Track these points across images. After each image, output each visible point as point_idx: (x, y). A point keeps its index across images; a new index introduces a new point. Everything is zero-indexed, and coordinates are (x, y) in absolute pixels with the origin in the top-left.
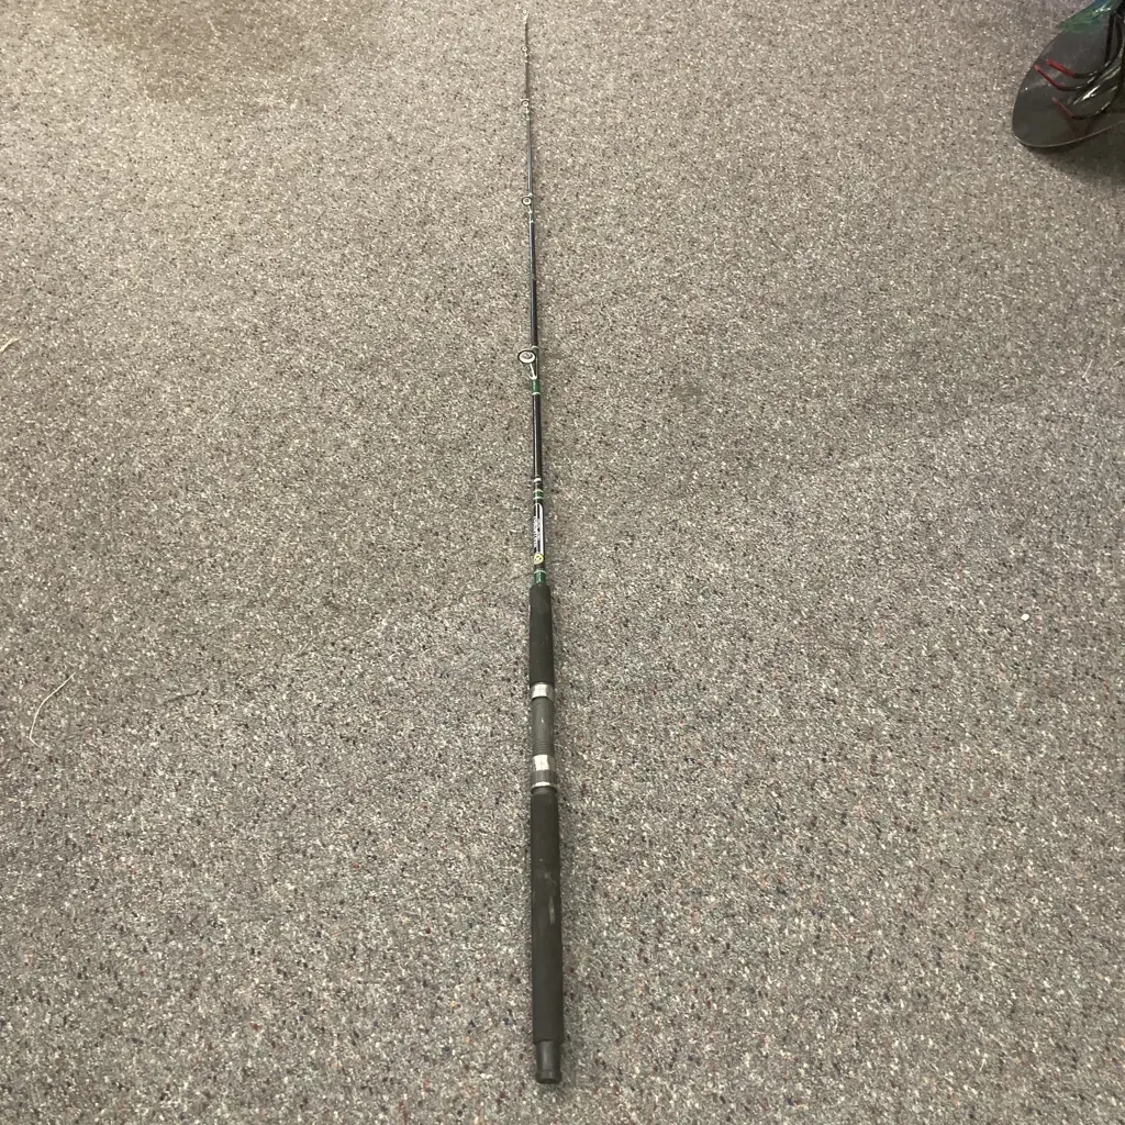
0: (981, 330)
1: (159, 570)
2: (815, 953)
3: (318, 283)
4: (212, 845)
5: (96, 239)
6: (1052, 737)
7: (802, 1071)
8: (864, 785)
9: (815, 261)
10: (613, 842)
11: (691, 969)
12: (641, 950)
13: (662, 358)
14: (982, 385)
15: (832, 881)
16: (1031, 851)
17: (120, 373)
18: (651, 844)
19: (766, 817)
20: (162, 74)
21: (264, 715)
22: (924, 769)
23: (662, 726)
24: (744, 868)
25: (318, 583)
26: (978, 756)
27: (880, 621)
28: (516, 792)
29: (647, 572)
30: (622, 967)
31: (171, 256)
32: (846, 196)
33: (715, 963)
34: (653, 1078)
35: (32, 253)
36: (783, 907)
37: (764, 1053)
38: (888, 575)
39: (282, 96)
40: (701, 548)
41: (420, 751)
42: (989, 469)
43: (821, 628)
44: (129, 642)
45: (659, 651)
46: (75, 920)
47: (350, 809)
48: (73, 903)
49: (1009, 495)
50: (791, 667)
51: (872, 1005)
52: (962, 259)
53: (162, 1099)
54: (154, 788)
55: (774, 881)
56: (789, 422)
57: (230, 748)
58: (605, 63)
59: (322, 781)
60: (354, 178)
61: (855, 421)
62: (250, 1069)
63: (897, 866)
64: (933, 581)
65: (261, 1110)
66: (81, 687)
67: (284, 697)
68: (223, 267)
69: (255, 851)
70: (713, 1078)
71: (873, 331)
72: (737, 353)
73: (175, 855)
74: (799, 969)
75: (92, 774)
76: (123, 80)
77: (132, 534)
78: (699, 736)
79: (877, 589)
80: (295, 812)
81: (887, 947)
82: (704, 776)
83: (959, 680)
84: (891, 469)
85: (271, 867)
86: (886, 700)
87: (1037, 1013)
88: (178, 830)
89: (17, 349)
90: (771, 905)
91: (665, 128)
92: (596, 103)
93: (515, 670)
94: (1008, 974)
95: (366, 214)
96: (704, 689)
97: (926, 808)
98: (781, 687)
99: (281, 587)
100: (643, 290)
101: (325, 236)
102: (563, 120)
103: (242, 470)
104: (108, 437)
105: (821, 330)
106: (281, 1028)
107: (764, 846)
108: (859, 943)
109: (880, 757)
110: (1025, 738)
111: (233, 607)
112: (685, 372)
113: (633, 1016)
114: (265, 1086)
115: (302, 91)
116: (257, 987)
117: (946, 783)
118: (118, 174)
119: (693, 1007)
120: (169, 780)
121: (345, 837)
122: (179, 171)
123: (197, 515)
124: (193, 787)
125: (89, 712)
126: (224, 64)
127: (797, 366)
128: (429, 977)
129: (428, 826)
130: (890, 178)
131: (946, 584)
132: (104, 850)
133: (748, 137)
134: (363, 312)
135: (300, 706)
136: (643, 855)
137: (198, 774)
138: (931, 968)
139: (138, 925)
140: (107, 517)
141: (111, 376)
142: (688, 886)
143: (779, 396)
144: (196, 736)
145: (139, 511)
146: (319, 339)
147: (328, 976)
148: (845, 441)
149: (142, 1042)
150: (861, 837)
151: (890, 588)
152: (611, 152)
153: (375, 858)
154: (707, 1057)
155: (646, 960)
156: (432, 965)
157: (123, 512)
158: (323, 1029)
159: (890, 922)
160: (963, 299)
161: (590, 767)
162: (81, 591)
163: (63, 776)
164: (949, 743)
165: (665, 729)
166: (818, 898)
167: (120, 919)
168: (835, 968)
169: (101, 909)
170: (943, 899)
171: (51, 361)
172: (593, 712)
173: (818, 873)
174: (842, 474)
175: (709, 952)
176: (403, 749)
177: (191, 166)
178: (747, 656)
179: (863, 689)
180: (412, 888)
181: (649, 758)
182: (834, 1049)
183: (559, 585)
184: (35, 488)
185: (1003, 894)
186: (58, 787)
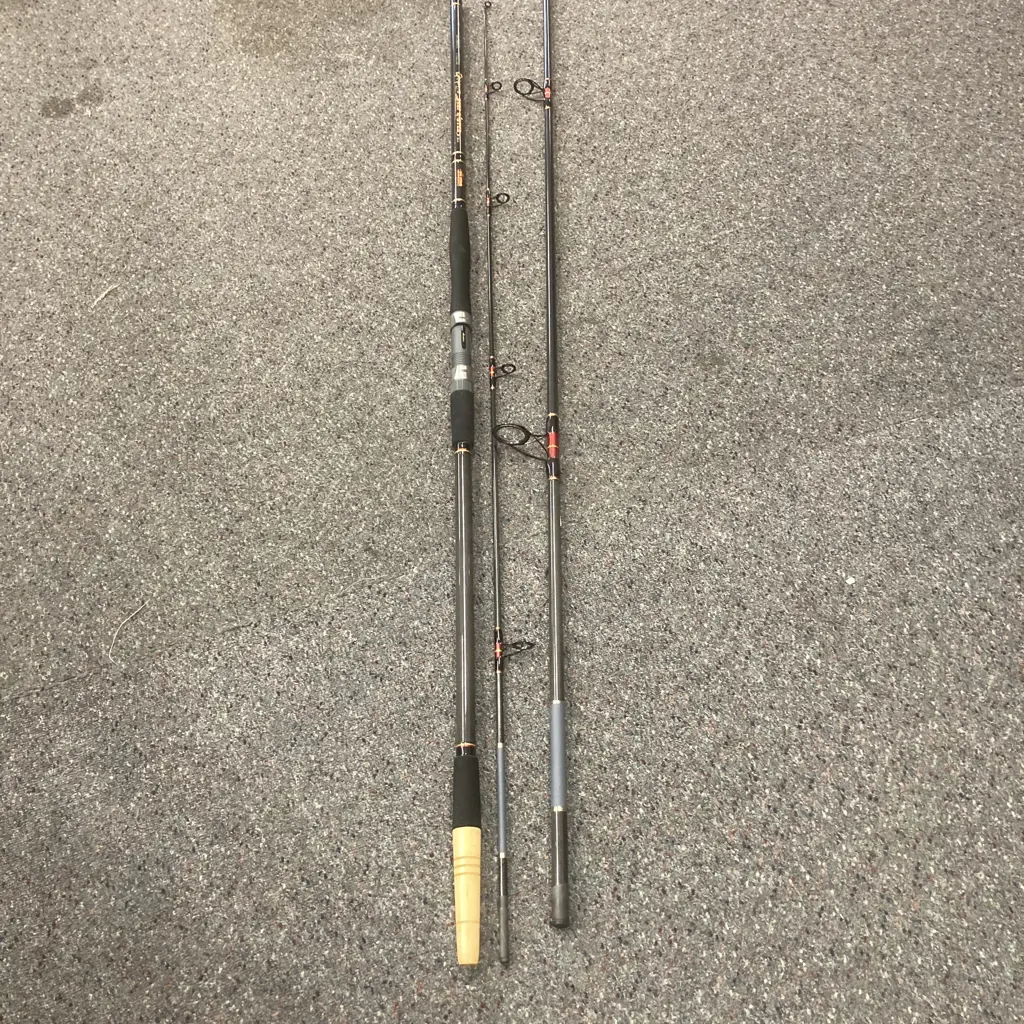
0: (1002, 310)
1: (226, 509)
2: (770, 905)
3: (381, 242)
4: (254, 762)
5: (188, 192)
6: (1018, 721)
7: (747, 1011)
8: (834, 753)
9: (847, 232)
10: (600, 788)
11: (658, 910)
12: (615, 889)
13: (690, 326)
14: (995, 366)
15: (794, 840)
16: (984, 828)
17: (202, 322)
18: (634, 792)
19: (740, 776)
20: (256, 28)
21: (306, 649)
22: (892, 743)
23: (654, 684)
24: (715, 823)
25: (361, 530)
26: (944, 734)
27: (868, 597)
28: (518, 736)
29: (655, 537)
30: (597, 902)
31: (253, 210)
32: (885, 166)
33: (680, 906)
34: (614, 1004)
35: (133, 203)
36: (747, 861)
37: (715, 992)
38: (881, 552)
39: (362, 52)
40: (707, 516)
41: (438, 692)
42: (991, 453)
43: (812, 602)
44: (196, 574)
45: (657, 614)
46: (138, 819)
47: (373, 740)
48: (137, 804)
49: (1008, 480)
50: (779, 636)
51: (818, 958)
52: (992, 235)
53: (201, 979)
54: (210, 708)
55: (741, 836)
56: (804, 395)
57: (275, 676)
58: (665, 22)
59: (351, 712)
60: (421, 137)
61: (867, 398)
62: (273, 961)
63: (856, 832)
64: (923, 561)
65: (280, 998)
66: (154, 612)
67: (325, 633)
68: (297, 222)
69: (290, 771)
70: (667, 1010)
71: (894, 307)
72: (762, 324)
73: (224, 770)
74: (755, 919)
75: (158, 691)
76: (221, 33)
77: (204, 475)
78: (687, 697)
79: (869, 566)
80: (326, 739)
81: (838, 906)
82: (688, 734)
83: (935, 659)
84: (897, 448)
85: (302, 787)
86: (864, 675)
87: (970, 981)
88: (227, 747)
89: (116, 295)
90: (736, 858)
91: (715, 91)
92: (652, 64)
93: (527, 623)
94: (947, 941)
95: (429, 173)
96: (696, 652)
97: (889, 779)
98: (768, 655)
99: (328, 532)
100: (679, 258)
101: (391, 195)
102: (620, 81)
103: (303, 419)
104: (189, 382)
105: (845, 303)
106: (301, 929)
107: (735, 803)
108: (812, 899)
109: (852, 728)
110: (991, 720)
111: (286, 548)
112: (710, 342)
113: (602, 947)
114: (284, 977)
115: (381, 48)
116: (284, 891)
117: (911, 757)
118: (211, 128)
119: (656, 943)
120: (222, 702)
121: (367, 764)
122: (265, 126)
123: (261, 460)
124: (242, 710)
125: (159, 636)
126: (312, 19)
127: (818, 340)
128: (429, 896)
129: (439, 760)
130: (930, 149)
131: (934, 565)
132: (165, 760)
133: (795, 102)
134: (419, 271)
135: (338, 643)
136: (625, 802)
137: (247, 699)
138: (876, 928)
139: (190, 829)
140: (184, 458)
141: (194, 325)
142: (663, 834)
143: (797, 369)
144: (247, 663)
145: (212, 454)
146: (378, 297)
147: (343, 887)
148: (856, 417)
149: (187, 930)
150: (825, 802)
151: (881, 566)
152: (661, 115)
153: (391, 785)
154: (664, 990)
155: (619, 898)
156: (432, 885)
157: (198, 454)
158: (336, 933)
159: (843, 883)
160: (987, 277)
161: (586, 718)
162: (159, 525)
163: (135, 692)
164: (919, 719)
165: (657, 687)
166: (779, 855)
167: (175, 821)
168: (787, 920)
169: (160, 812)
170: (895, 866)
171: (144, 309)
172: (593, 667)
173: (782, 832)
174: (849, 450)
175: (676, 896)
176: (423, 689)
177: (276, 120)
178: (739, 623)
179: (844, 662)
180: (421, 815)
181: (639, 713)
182: (778, 994)
183: (573, 545)
184: (125, 428)
185: (952, 867)
186: (130, 701)
